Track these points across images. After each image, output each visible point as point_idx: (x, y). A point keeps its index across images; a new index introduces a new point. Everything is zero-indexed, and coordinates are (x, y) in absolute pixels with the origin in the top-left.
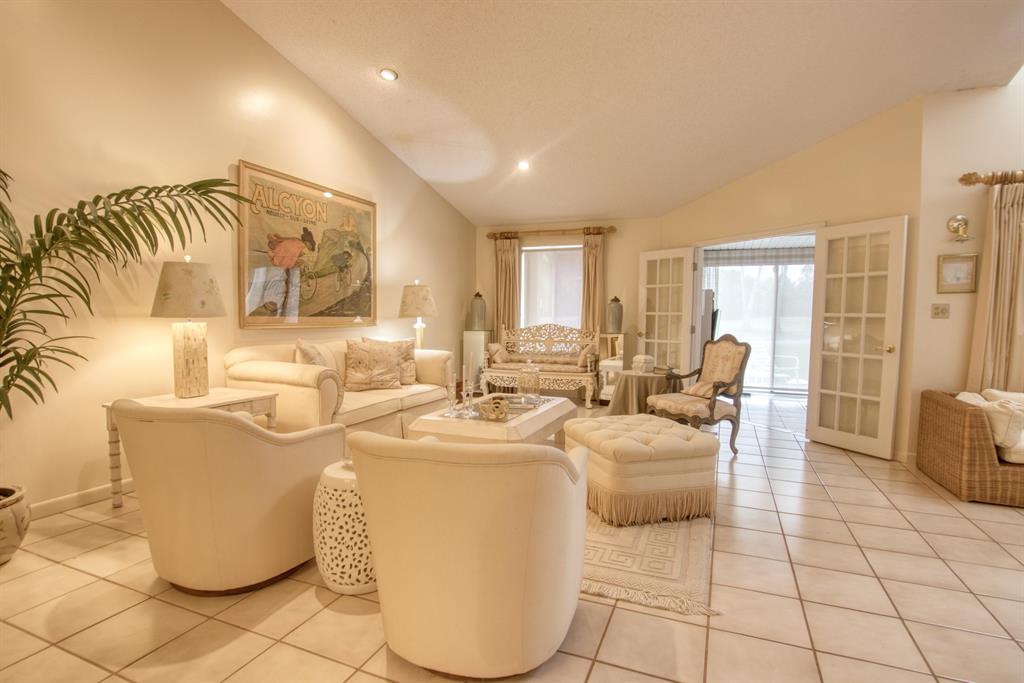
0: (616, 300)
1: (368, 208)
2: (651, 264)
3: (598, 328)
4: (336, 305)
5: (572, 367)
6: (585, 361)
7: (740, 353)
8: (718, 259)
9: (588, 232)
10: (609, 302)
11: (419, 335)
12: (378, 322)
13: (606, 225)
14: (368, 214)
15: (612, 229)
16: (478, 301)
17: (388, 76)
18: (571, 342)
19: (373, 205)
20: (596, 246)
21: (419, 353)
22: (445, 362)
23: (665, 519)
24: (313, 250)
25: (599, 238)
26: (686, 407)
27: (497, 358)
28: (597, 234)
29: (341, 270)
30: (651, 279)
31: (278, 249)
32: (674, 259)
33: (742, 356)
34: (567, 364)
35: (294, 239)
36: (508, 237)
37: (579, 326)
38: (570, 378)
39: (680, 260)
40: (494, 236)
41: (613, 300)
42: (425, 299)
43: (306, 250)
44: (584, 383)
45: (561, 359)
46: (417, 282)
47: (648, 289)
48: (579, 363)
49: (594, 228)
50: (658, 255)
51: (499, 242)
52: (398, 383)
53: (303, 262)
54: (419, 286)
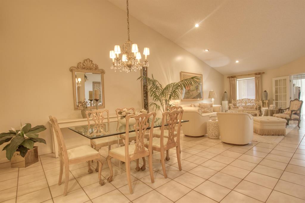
0: (265, 91)
1: (201, 76)
2: (276, 81)
3: (260, 99)
4: (196, 96)
5: (253, 109)
6: (256, 107)
7: (300, 103)
8: (301, 77)
9: (256, 74)
10: (263, 92)
11: (213, 102)
12: (204, 99)
13: (262, 72)
14: (201, 77)
15: (264, 73)
16: (226, 93)
17: (207, 50)
18: (252, 103)
19: (202, 75)
20: (259, 78)
21: (214, 106)
22: (220, 107)
23: (273, 135)
24: (192, 86)
25: (259, 76)
26: (283, 116)
27: (231, 107)
28: (259, 75)
29: (197, 89)
30: (276, 85)
32: (283, 79)
33: (300, 104)
34: (251, 108)
36: (233, 77)
37: (254, 99)
38: (252, 112)
39: (285, 79)
40: (229, 77)
41: (264, 91)
42: (214, 94)
44: (256, 113)
45: (249, 107)
46: (212, 90)
47: (276, 88)
48: (255, 108)
49: (258, 73)
50: (278, 79)
51: (230, 79)
52: (210, 112)
54: (213, 91)
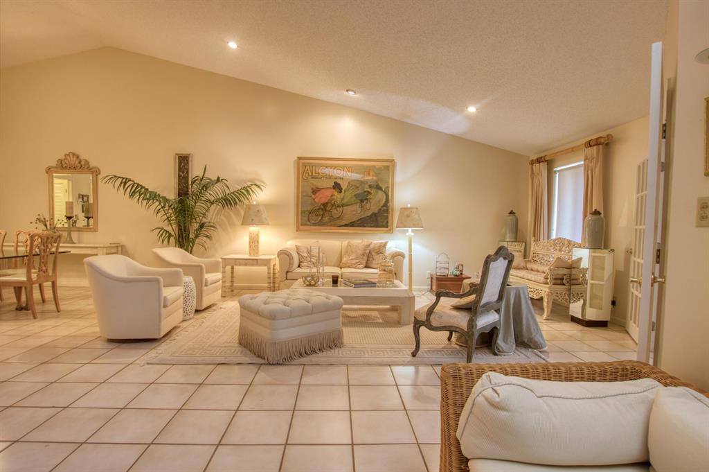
0: (595, 213)
1: (388, 164)
2: (640, 169)
4: (358, 221)
9: (587, 145)
12: (394, 231)
13: (605, 134)
14: (388, 167)
15: (610, 137)
16: (510, 217)
19: (393, 161)
24: (341, 192)
28: (595, 145)
31: (317, 194)
35: (327, 188)
36: (540, 161)
41: (592, 213)
43: (336, 193)
44: (543, 294)
46: (408, 206)
47: (638, 199)
49: (594, 140)
51: (534, 166)
53: (333, 199)
